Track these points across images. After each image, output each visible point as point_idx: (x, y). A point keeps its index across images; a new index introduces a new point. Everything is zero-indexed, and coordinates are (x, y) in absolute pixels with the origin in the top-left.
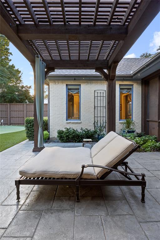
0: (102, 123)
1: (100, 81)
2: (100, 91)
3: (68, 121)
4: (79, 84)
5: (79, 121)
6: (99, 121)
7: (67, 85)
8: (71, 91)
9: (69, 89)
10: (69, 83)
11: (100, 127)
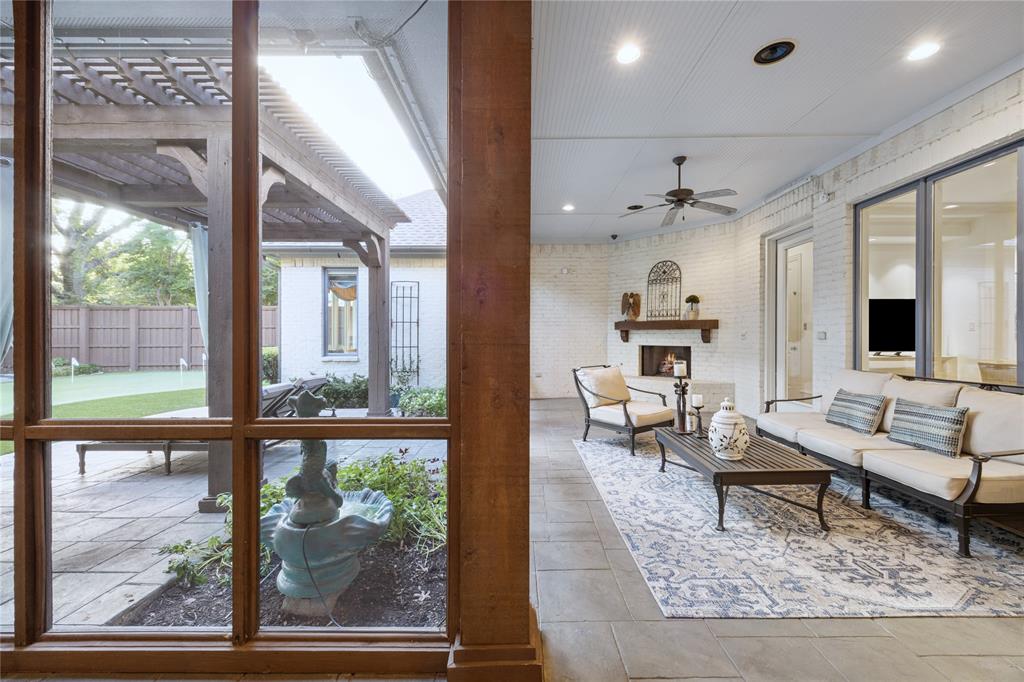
0: (407, 362)
1: (404, 260)
2: (402, 284)
3: (326, 358)
4: (353, 265)
5: (355, 358)
6: (400, 357)
7: (325, 269)
8: (340, 283)
9: (332, 278)
10: (329, 263)
11: (404, 370)
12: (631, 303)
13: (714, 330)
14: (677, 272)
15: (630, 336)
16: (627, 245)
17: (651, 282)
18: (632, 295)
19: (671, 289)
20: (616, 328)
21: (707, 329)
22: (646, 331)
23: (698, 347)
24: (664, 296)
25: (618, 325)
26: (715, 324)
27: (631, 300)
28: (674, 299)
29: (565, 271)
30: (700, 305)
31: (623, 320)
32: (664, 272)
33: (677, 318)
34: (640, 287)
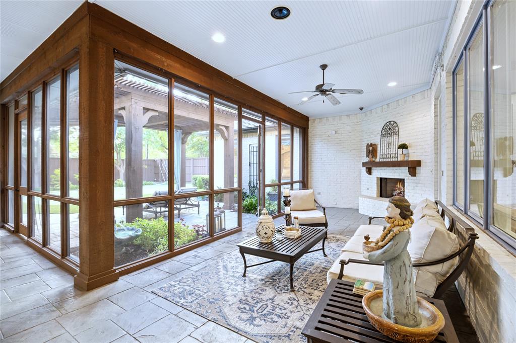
6: (252, 181)
11: (254, 187)
12: (372, 150)
13: (418, 168)
14: (397, 128)
15: (372, 171)
16: (371, 113)
17: (383, 136)
18: (371, 145)
19: (393, 139)
20: (363, 166)
21: (413, 167)
22: (380, 168)
23: (408, 179)
24: (389, 144)
25: (364, 164)
26: (418, 163)
27: (371, 148)
28: (394, 147)
29: (334, 132)
30: (410, 150)
31: (367, 161)
32: (390, 129)
33: (396, 159)
34: (376, 140)
